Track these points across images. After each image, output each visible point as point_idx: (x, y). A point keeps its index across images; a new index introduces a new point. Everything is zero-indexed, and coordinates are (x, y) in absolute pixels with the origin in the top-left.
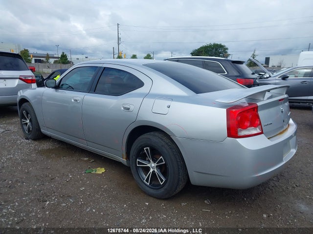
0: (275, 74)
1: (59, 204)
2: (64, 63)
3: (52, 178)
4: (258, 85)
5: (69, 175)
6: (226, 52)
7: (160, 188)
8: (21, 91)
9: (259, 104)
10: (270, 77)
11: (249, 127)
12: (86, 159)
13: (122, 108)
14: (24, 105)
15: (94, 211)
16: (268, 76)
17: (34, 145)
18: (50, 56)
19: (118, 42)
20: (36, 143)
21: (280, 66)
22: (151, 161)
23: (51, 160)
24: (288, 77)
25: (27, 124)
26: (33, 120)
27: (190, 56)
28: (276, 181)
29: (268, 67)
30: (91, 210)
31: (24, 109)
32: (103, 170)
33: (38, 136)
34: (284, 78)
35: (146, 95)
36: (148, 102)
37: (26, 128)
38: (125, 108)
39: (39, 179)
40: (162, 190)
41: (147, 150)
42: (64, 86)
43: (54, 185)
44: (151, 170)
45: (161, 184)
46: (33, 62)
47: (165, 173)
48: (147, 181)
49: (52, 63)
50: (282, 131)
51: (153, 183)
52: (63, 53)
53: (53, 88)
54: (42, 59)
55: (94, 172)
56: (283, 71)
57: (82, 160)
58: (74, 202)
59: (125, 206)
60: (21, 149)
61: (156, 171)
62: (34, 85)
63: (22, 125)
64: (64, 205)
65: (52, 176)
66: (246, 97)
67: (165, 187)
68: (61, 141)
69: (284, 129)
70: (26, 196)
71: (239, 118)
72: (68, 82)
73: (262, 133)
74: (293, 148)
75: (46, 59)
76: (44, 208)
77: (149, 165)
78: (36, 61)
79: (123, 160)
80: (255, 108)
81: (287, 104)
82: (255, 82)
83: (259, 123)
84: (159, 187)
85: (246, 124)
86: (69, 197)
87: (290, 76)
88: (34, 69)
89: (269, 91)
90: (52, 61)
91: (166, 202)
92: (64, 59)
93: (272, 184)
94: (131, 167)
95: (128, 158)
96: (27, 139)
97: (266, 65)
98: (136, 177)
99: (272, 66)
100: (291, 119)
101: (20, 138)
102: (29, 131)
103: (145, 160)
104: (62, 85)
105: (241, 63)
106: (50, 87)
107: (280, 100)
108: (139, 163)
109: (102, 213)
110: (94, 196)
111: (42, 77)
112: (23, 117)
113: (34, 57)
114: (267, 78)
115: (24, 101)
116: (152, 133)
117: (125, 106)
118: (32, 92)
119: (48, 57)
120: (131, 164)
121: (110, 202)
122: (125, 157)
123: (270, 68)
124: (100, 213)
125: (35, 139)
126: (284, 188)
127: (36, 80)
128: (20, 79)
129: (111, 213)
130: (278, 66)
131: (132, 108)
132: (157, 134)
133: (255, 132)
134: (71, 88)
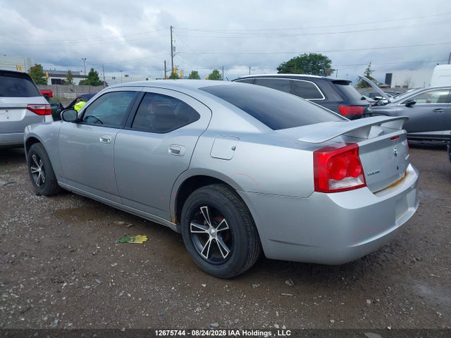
0: (398, 98)
1: (81, 286)
2: (93, 84)
3: (72, 250)
4: (371, 115)
5: (97, 245)
6: (329, 67)
7: (222, 264)
8: (29, 126)
9: (360, 144)
10: (389, 102)
11: (346, 176)
12: (121, 223)
13: (170, 151)
14: (33, 146)
15: (129, 295)
16: (386, 101)
17: (48, 203)
18: (73, 74)
19: (172, 53)
20: (51, 200)
21: (407, 87)
22: (210, 225)
23: (72, 224)
24: (415, 103)
25: (38, 173)
26: (47, 168)
27: (276, 73)
28: (388, 253)
29: (390, 87)
30: (125, 294)
31: (33, 153)
32: (144, 238)
33: (54, 190)
34: (410, 104)
35: (203, 133)
36: (205, 142)
37: (37, 179)
38: (174, 151)
39: (53, 252)
40: (226, 266)
41: (204, 210)
42: (88, 120)
43: (75, 260)
44: (211, 238)
45: (224, 257)
46: (49, 82)
47: (229, 243)
48: (205, 253)
49: (77, 84)
50: (394, 182)
51: (213, 256)
52: (92, 70)
53: (73, 122)
54: (62, 78)
55: (131, 241)
56: (409, 94)
57: (115, 225)
58: (102, 284)
59: (173, 288)
60: (29, 209)
61: (217, 239)
62: (49, 118)
63: (31, 175)
64: (87, 287)
65: (72, 247)
66: (343, 134)
67: (230, 261)
68: (86, 198)
69: (399, 179)
70: (35, 275)
71: (331, 164)
72: (96, 113)
73: (364, 185)
74: (411, 207)
75: (68, 79)
76: (59, 292)
77: (207, 231)
78: (54, 81)
79: (172, 225)
80: (354, 149)
81: (405, 143)
82: (366, 110)
83: (360, 171)
84: (221, 262)
85: (341, 172)
86: (95, 276)
87: (418, 101)
88: (51, 93)
89: (379, 124)
90: (76, 81)
91: (230, 283)
92: (93, 80)
93: (382, 257)
94: (183, 234)
95: (178, 221)
96: (38, 195)
97: (386, 85)
98: (189, 247)
99: (396, 86)
100: (410, 165)
101: (29, 194)
102: (41, 183)
103: (202, 223)
104: (87, 118)
105: (345, 83)
106: (69, 121)
107: (393, 138)
108: (194, 228)
109: (140, 299)
110: (130, 275)
111: (61, 105)
112: (32, 164)
113: (50, 75)
114: (385, 104)
115: (33, 140)
116: (211, 186)
117: (173, 148)
118: (45, 128)
119: (70, 76)
120: (182, 229)
121: (153, 283)
122: (174, 220)
123: (393, 89)
124: (137, 298)
125: (49, 195)
126: (399, 262)
127: (52, 110)
128: (28, 108)
129: (153, 298)
130: (404, 87)
131: (183, 150)
132: (218, 187)
133: (354, 184)
134: (99, 122)
